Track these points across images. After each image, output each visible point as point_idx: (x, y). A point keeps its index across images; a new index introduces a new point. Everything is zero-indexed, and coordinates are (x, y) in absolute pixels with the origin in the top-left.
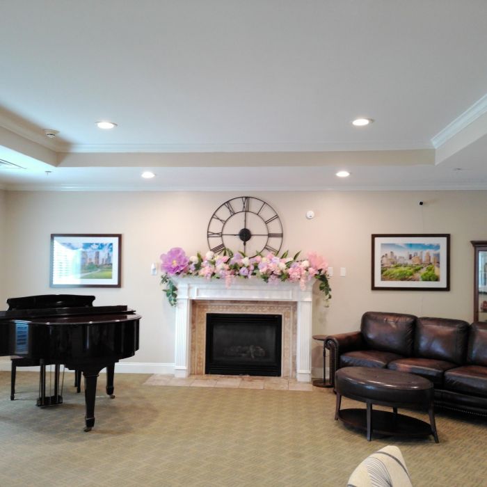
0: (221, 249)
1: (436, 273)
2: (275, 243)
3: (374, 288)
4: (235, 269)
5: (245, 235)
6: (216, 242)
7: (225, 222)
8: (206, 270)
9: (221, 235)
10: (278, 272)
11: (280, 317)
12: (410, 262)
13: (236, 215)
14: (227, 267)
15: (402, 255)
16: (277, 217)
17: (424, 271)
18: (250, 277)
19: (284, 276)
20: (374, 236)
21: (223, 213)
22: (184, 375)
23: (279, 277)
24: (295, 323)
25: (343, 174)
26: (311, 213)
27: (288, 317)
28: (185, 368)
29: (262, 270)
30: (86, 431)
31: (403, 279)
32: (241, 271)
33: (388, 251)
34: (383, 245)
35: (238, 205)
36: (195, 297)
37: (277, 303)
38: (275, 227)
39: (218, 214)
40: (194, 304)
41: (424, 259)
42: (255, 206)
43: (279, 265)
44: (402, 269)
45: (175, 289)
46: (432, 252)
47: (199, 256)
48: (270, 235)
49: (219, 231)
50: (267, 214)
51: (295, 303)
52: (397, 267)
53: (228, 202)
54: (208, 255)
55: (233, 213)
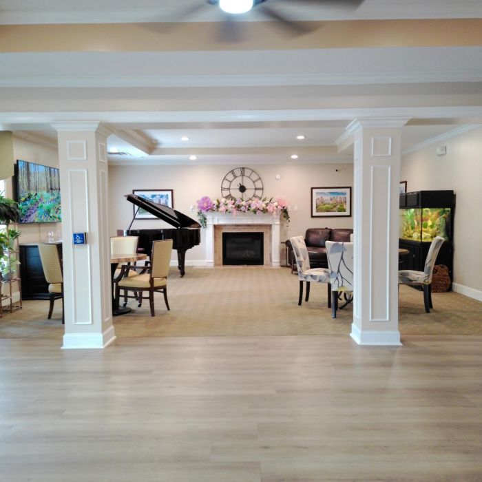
0: (229, 197)
1: (345, 207)
2: (259, 193)
3: (312, 217)
4: (238, 207)
5: (242, 189)
6: (226, 193)
7: (231, 182)
8: (222, 208)
9: (229, 189)
10: (261, 209)
11: (263, 233)
12: (331, 202)
13: (237, 178)
14: (234, 206)
15: (327, 198)
16: (260, 178)
17: (338, 206)
18: (246, 211)
19: (265, 211)
20: (312, 189)
21: (230, 177)
22: (211, 265)
23: (262, 211)
24: (271, 236)
25: (295, 157)
26: (278, 176)
27: (267, 233)
28: (213, 261)
29: (253, 208)
30: (182, 277)
31: (328, 211)
32: (242, 208)
33: (320, 197)
34: (317, 193)
35: (238, 173)
36: (216, 223)
37: (260, 225)
38: (259, 185)
39: (227, 177)
40: (215, 227)
41: (338, 200)
42: (247, 173)
43: (262, 205)
44: (327, 206)
45: (205, 219)
46: (342, 196)
47: (218, 201)
48: (256, 189)
49: (228, 187)
50: (254, 177)
51: (271, 226)
52: (324, 205)
53: (232, 171)
54: (223, 200)
55: (235, 177)
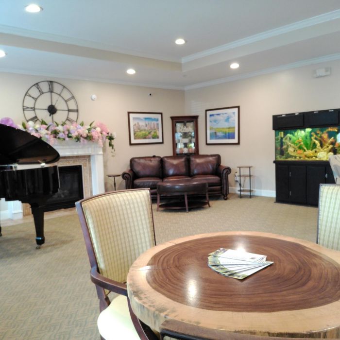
1: (158, 134)
2: (73, 116)
3: (131, 144)
4: (55, 134)
5: (52, 110)
6: (30, 114)
7: (36, 99)
9: (34, 109)
10: (85, 135)
11: (80, 167)
12: (146, 128)
13: (44, 94)
14: (49, 132)
15: (142, 124)
16: (73, 97)
17: (152, 133)
18: (67, 139)
19: (89, 138)
20: (129, 113)
21: (34, 92)
22: (21, 216)
23: (85, 138)
24: (90, 169)
26: (94, 96)
27: (85, 166)
28: (21, 211)
29: (74, 134)
31: (145, 138)
33: (136, 122)
34: (134, 118)
35: (45, 87)
37: (77, 157)
38: (72, 106)
39: (30, 92)
41: (152, 126)
42: (57, 88)
43: (84, 131)
44: (143, 132)
46: (155, 122)
47: (23, 125)
48: (69, 111)
49: (32, 106)
50: (66, 95)
51: (89, 156)
52: (141, 131)
53: (37, 84)
54: (30, 124)
55: (42, 93)
